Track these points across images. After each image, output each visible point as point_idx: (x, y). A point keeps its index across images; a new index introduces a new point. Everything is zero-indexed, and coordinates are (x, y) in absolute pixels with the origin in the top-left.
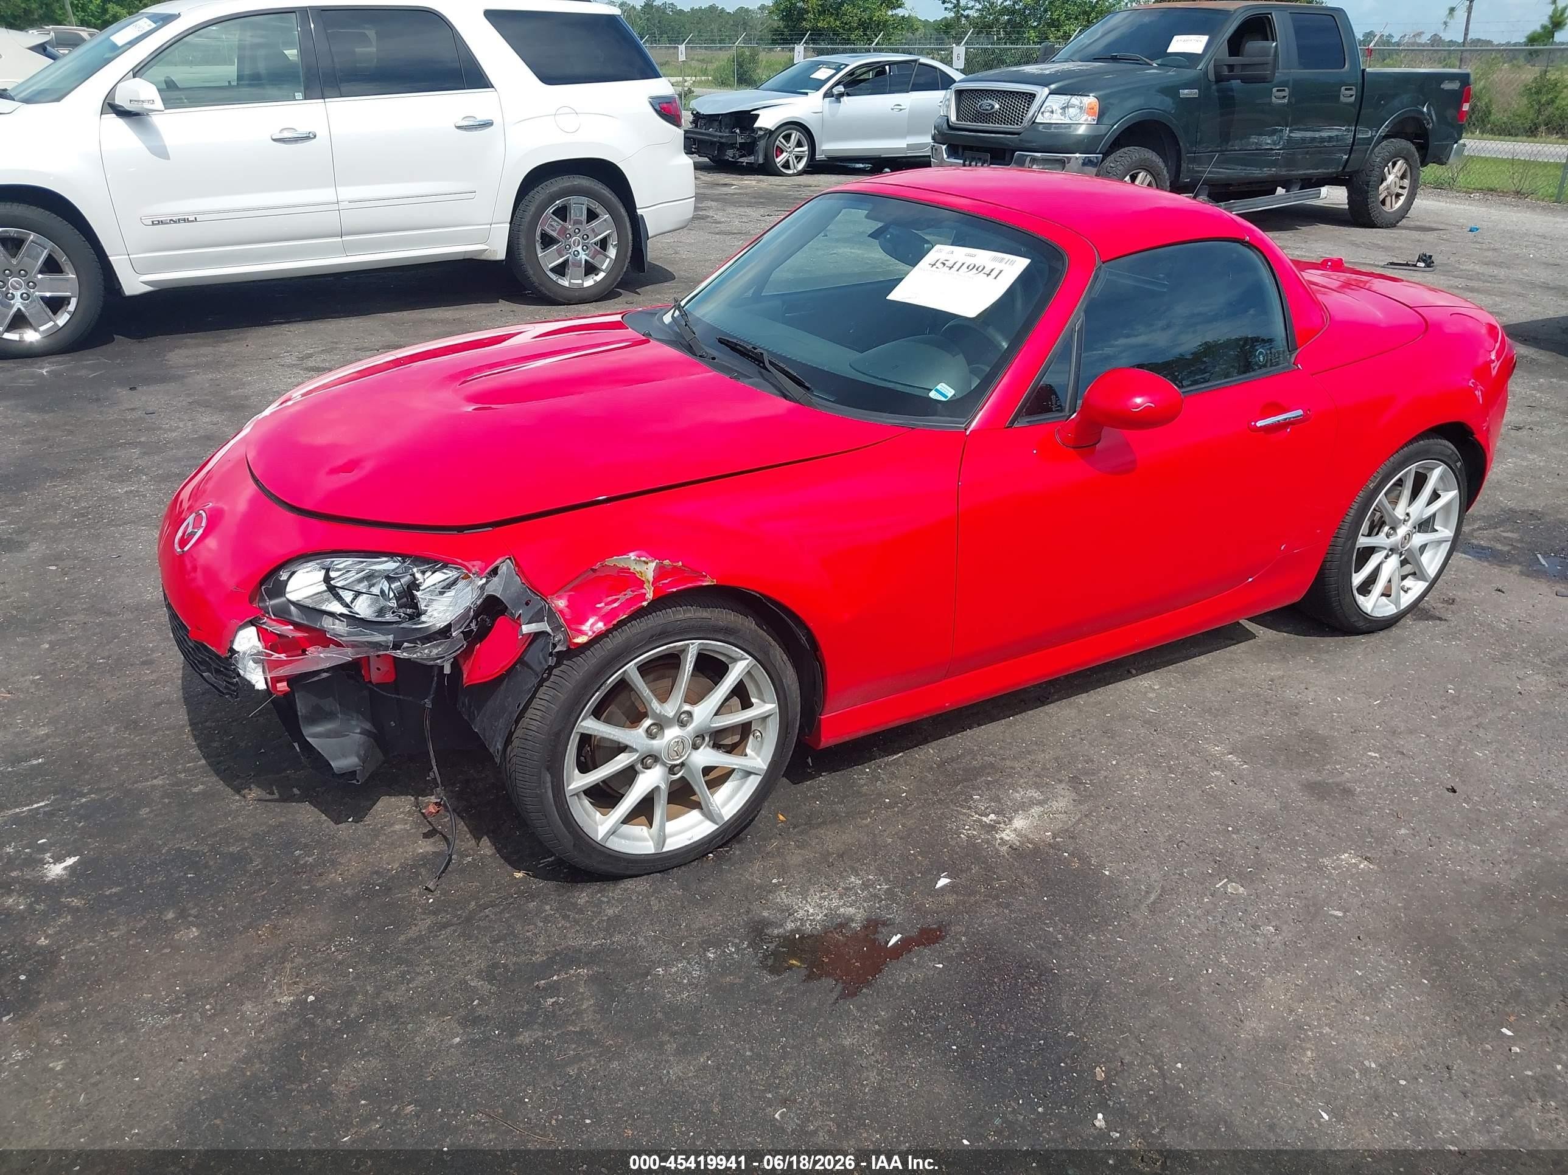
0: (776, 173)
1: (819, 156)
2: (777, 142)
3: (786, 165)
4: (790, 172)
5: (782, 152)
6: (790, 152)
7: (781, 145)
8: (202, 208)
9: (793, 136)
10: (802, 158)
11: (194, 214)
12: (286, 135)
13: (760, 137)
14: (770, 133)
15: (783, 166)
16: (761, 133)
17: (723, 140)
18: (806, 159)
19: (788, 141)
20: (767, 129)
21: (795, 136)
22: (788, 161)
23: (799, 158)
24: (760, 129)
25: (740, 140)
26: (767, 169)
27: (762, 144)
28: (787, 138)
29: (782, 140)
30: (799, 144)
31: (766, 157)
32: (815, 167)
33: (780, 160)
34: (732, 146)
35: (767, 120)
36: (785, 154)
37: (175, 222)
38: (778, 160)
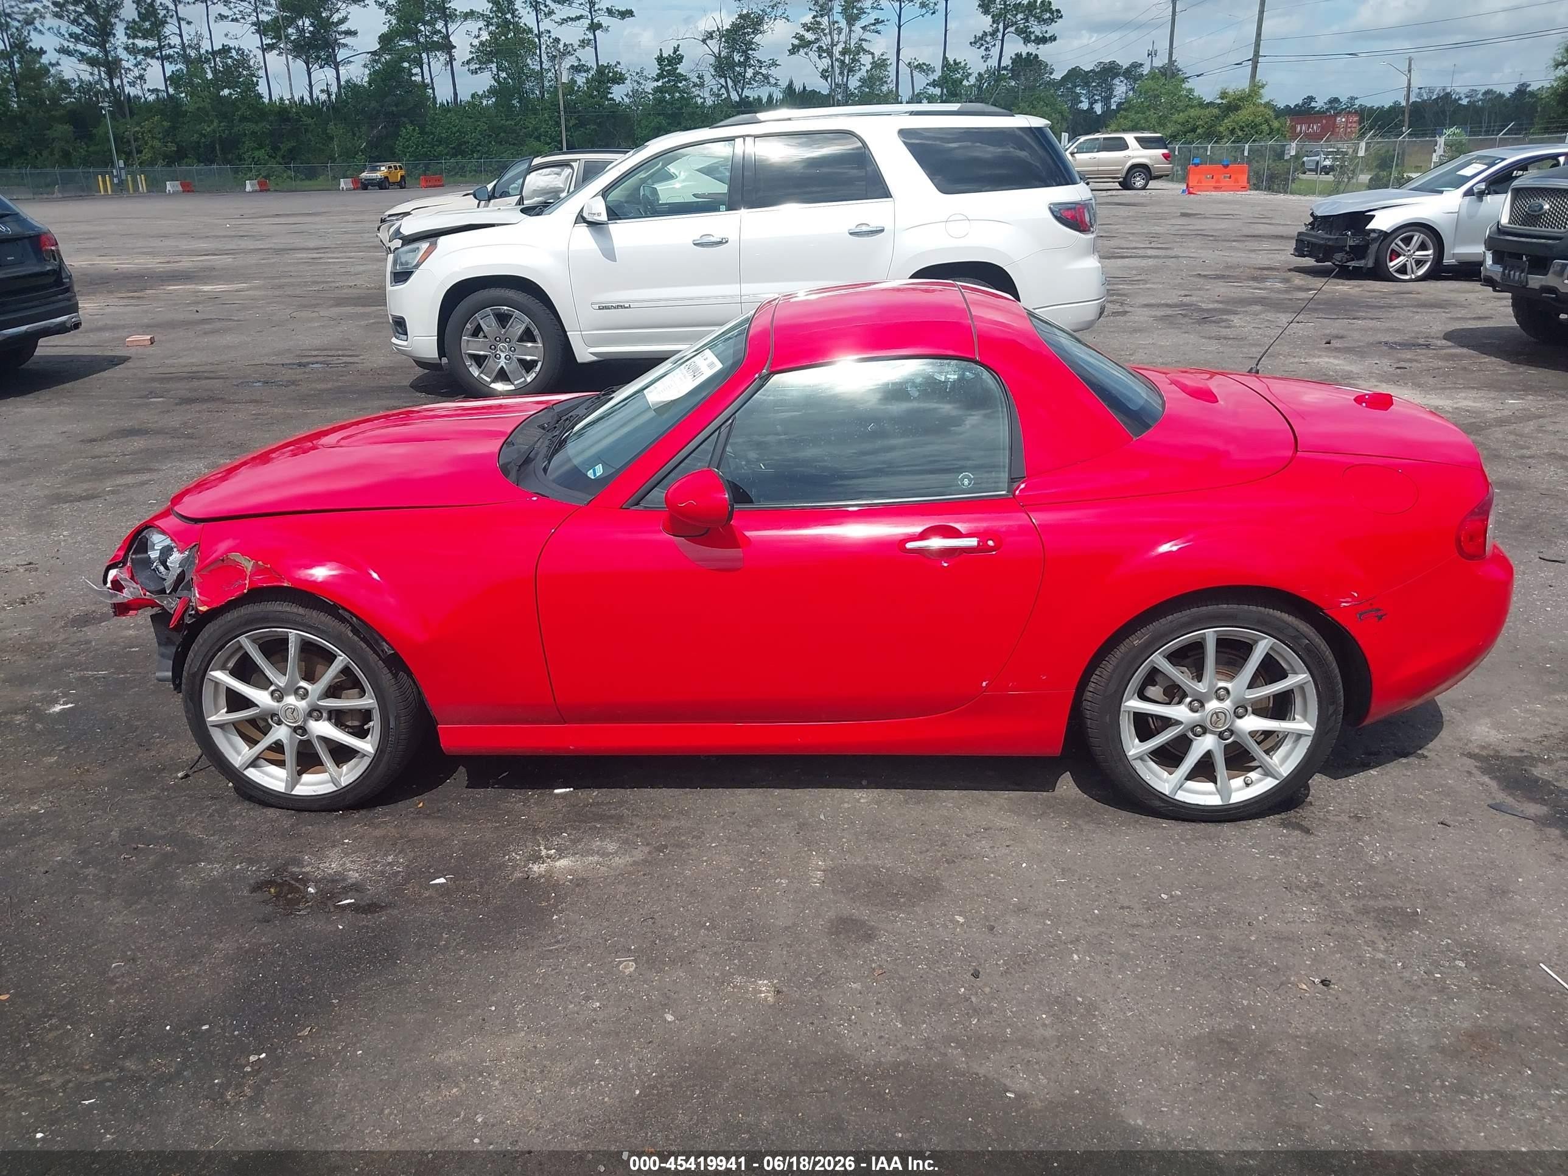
0: (1388, 277)
1: (1447, 261)
2: (1393, 244)
3: (1403, 270)
4: (1407, 277)
5: (1399, 255)
6: (1408, 256)
7: (1397, 249)
8: (633, 298)
9: (1415, 238)
10: (1425, 262)
11: (627, 302)
12: (705, 240)
13: (1374, 240)
14: (1384, 236)
15: (1398, 271)
16: (1373, 235)
17: (1330, 243)
18: (1429, 264)
19: (1407, 245)
20: (1382, 231)
21: (1417, 238)
22: (1405, 265)
23: (1420, 263)
24: (1374, 231)
25: (1350, 243)
26: (1379, 273)
27: (1374, 247)
28: (1407, 241)
29: (1400, 243)
30: (1423, 247)
31: (1377, 261)
32: (1439, 272)
33: (1394, 264)
34: (1341, 249)
35: (1382, 222)
36: (1402, 258)
37: (615, 308)
38: (1392, 264)
